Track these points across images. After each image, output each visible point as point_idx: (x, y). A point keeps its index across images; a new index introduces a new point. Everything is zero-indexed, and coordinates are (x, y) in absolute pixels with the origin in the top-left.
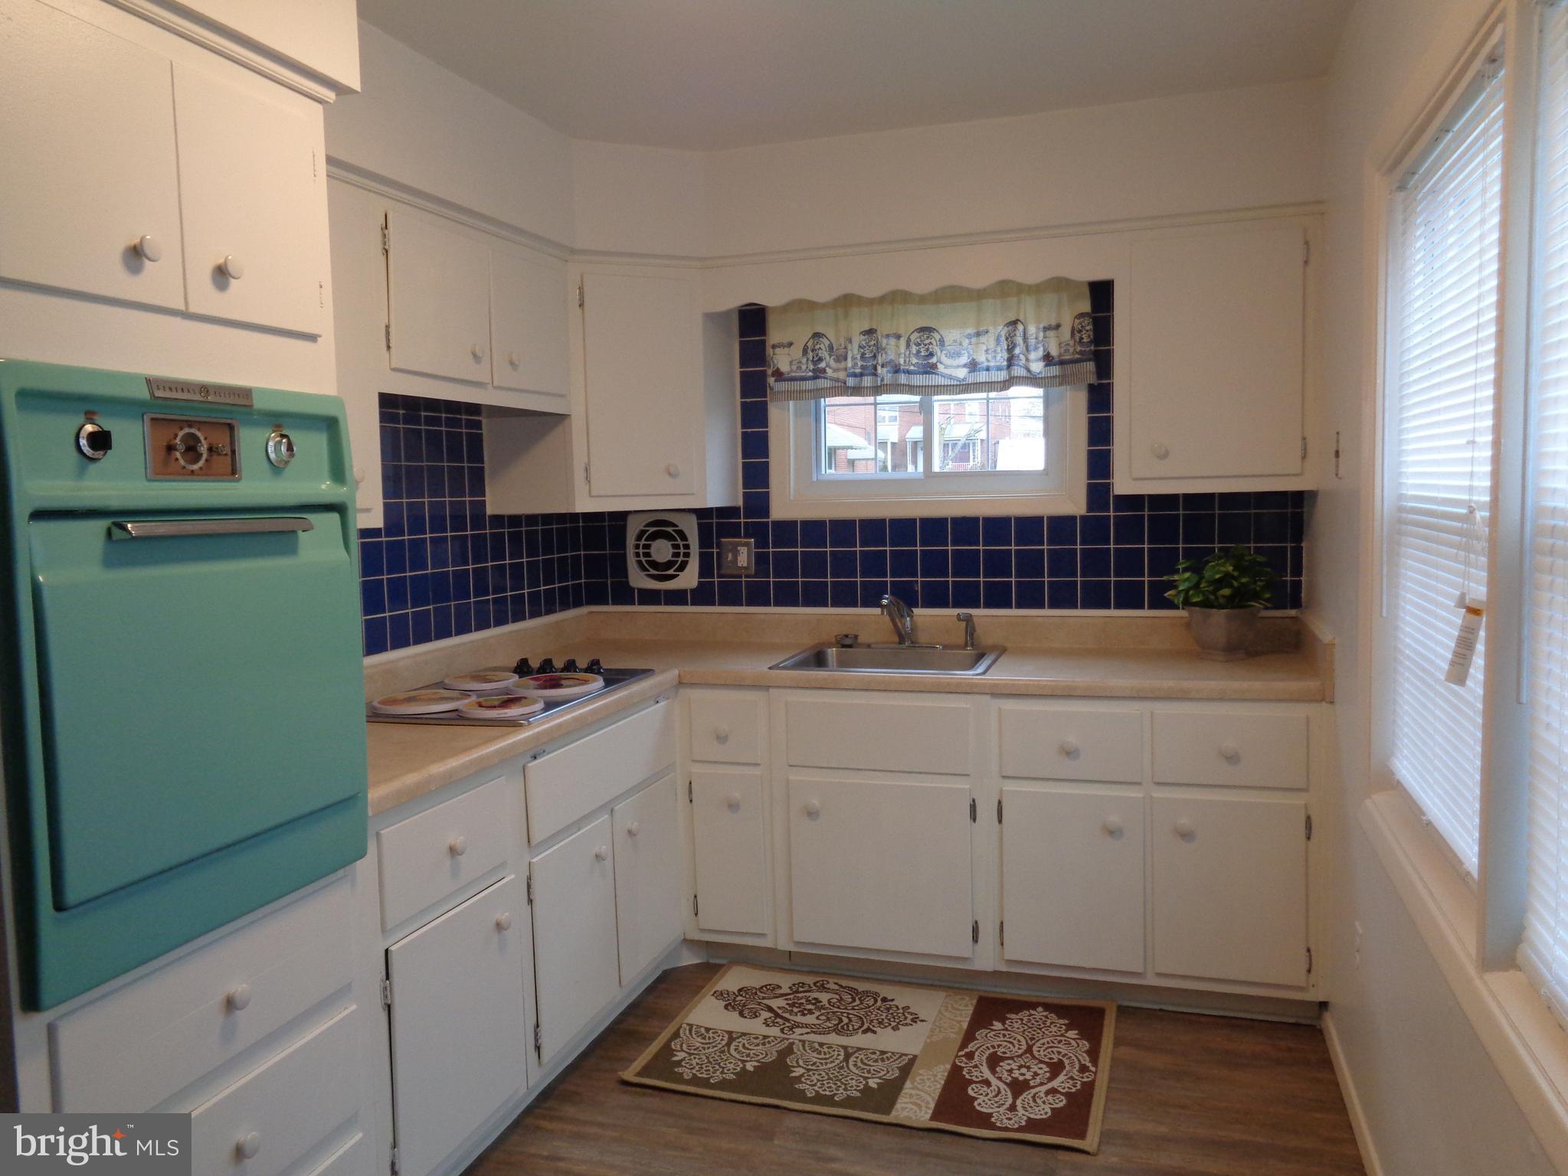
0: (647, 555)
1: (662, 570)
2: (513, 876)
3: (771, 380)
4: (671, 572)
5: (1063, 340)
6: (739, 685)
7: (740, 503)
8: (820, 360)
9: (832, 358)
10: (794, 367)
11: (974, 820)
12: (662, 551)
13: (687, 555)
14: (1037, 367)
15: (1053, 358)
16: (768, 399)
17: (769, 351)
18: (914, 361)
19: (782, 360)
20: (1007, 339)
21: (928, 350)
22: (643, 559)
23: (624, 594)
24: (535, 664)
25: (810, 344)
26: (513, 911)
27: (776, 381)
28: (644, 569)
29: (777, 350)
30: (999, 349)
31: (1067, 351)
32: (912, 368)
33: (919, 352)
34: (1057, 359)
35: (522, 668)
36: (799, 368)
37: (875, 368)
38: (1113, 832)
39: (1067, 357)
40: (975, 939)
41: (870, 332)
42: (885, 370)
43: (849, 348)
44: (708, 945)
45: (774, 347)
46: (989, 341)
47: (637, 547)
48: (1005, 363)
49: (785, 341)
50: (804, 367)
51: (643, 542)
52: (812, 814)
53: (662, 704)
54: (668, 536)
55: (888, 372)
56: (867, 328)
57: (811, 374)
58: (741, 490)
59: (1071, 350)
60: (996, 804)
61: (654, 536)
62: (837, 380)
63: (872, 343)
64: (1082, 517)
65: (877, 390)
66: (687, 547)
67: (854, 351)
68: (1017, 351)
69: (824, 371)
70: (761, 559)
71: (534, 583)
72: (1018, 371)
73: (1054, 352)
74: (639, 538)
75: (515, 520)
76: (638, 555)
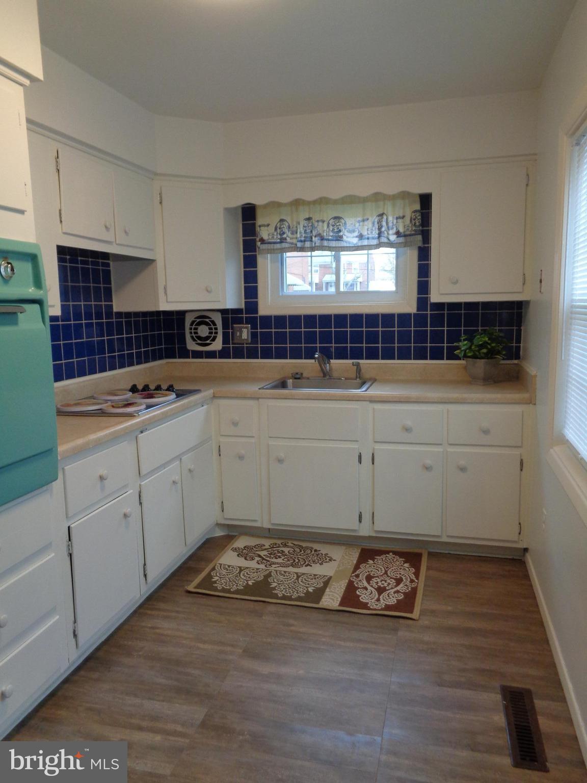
0: (196, 333)
1: (203, 341)
2: (132, 491)
3: (259, 244)
4: (208, 342)
5: (406, 224)
6: (244, 397)
7: (243, 307)
8: (284, 233)
9: (290, 232)
10: (270, 237)
11: (361, 463)
12: (203, 331)
13: (216, 333)
14: (393, 238)
15: (401, 233)
16: (257, 253)
17: (258, 229)
18: (331, 234)
19: (264, 233)
20: (378, 223)
21: (338, 228)
22: (194, 335)
23: (185, 353)
24: (140, 387)
25: (278, 225)
26: (132, 508)
27: (261, 244)
28: (194, 340)
29: (262, 228)
30: (374, 229)
31: (408, 229)
32: (330, 238)
33: (333, 229)
34: (403, 234)
35: (134, 389)
36: (273, 237)
37: (312, 238)
38: (428, 468)
39: (408, 233)
40: (360, 521)
41: (309, 219)
42: (316, 238)
43: (298, 227)
44: (228, 526)
45: (260, 226)
46: (369, 224)
47: (191, 329)
48: (377, 236)
49: (266, 223)
50: (275, 237)
51: (193, 327)
52: (280, 461)
53: (205, 407)
54: (207, 324)
55: (319, 240)
56: (308, 217)
57: (279, 240)
58: (243, 300)
59: (410, 229)
60: (371, 455)
61: (199, 324)
62: (292, 243)
63: (310, 224)
64: (414, 314)
65: (312, 249)
66: (216, 329)
67: (301, 229)
68: (383, 229)
69: (286, 239)
70: (254, 335)
71: (138, 347)
72: (384, 240)
73: (401, 230)
74: (192, 324)
75: (128, 315)
76: (191, 333)
